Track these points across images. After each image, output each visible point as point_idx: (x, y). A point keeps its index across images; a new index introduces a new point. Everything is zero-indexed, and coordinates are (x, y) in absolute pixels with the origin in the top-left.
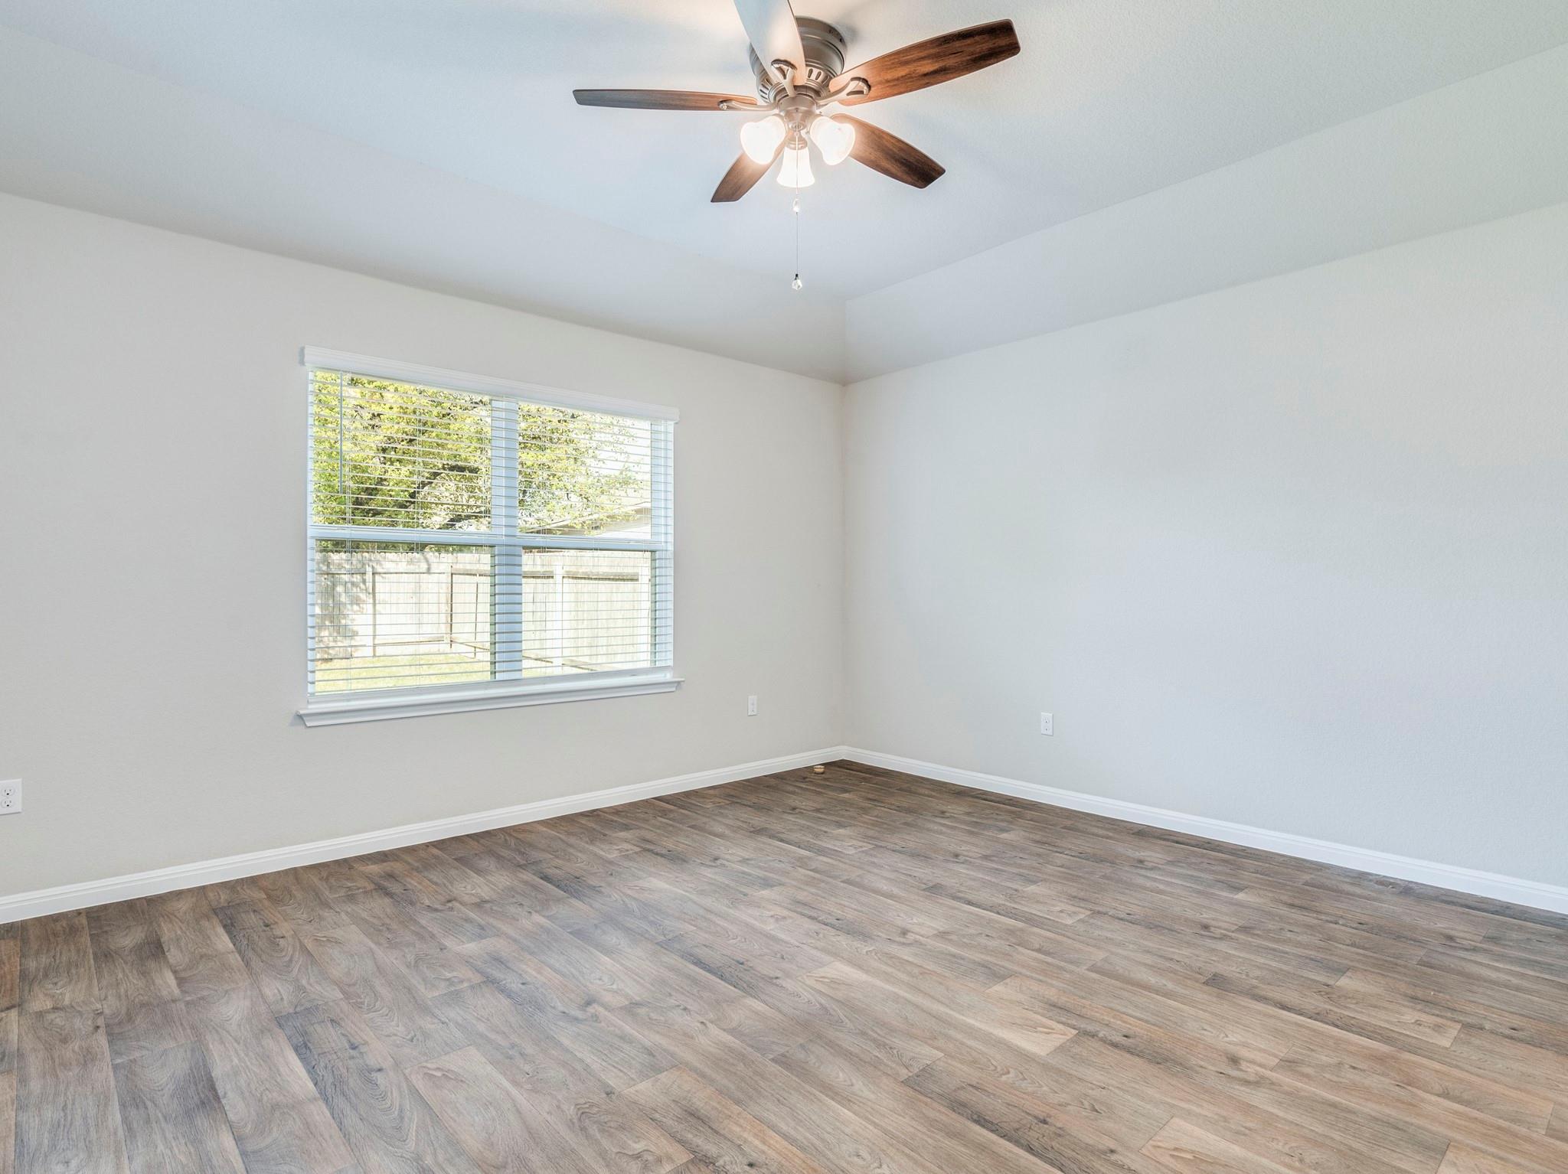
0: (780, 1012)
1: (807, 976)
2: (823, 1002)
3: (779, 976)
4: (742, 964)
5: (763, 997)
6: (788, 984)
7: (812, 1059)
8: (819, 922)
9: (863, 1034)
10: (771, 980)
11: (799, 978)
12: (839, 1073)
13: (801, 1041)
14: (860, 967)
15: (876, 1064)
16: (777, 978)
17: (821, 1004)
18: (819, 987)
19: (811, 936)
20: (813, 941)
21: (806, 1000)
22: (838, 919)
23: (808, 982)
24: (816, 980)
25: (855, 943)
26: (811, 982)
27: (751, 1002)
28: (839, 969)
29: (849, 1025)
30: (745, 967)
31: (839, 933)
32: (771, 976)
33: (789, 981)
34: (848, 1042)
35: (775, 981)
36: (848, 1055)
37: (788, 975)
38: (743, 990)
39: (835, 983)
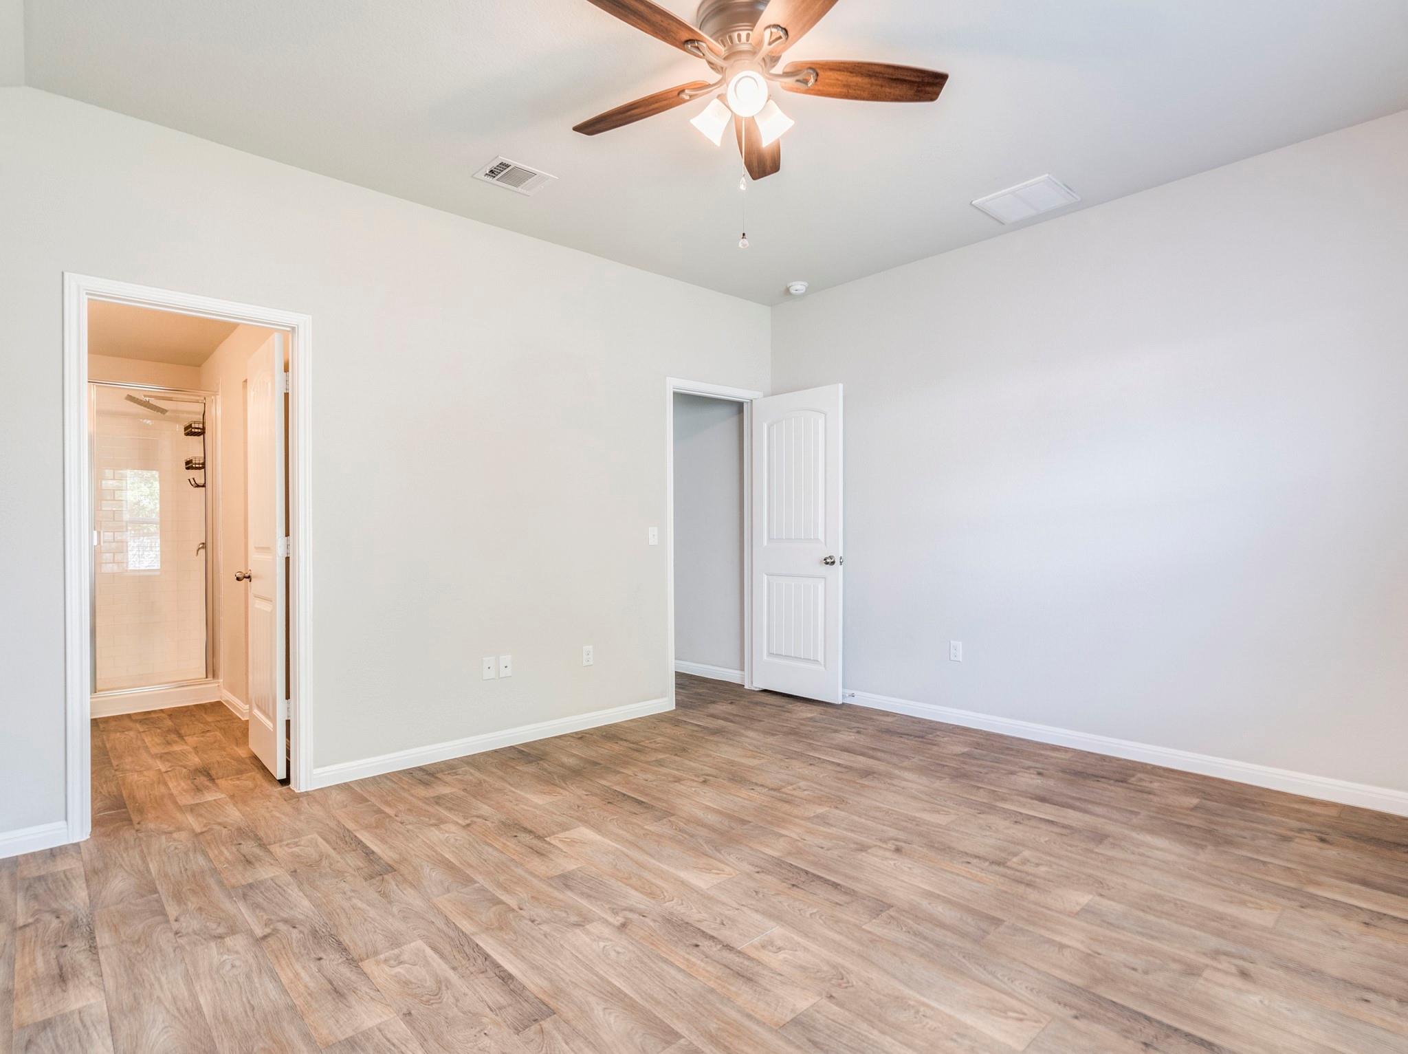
0: (750, 847)
1: (731, 875)
2: (718, 854)
3: (756, 874)
4: (793, 885)
5: (766, 857)
6: (747, 868)
7: (726, 823)
8: (720, 942)
9: (692, 836)
10: (762, 870)
11: (738, 872)
12: (711, 818)
13: (734, 831)
14: (683, 883)
15: (688, 821)
16: (758, 872)
17: (720, 853)
18: (722, 866)
19: (730, 919)
20: (727, 912)
21: (732, 856)
22: (697, 946)
23: (731, 869)
24: (723, 871)
25: (682, 911)
26: (728, 869)
27: (776, 854)
28: (701, 881)
29: (701, 841)
30: (789, 882)
31: (698, 925)
32: (763, 874)
33: (748, 871)
34: (704, 832)
35: (759, 870)
36: (704, 825)
37: (749, 876)
38: (783, 862)
39: (708, 870)
